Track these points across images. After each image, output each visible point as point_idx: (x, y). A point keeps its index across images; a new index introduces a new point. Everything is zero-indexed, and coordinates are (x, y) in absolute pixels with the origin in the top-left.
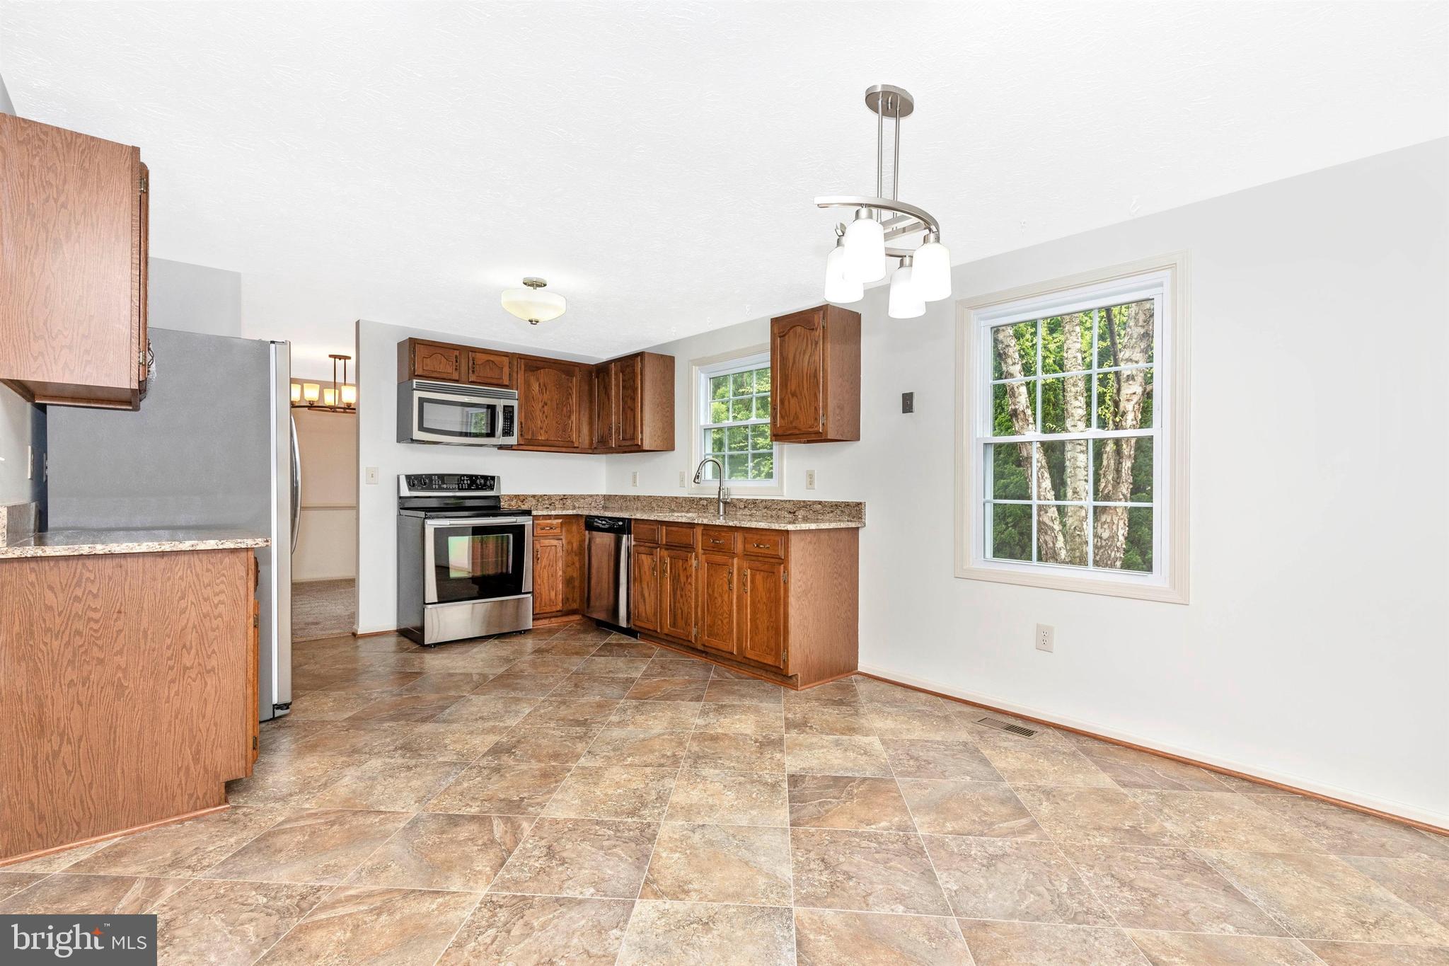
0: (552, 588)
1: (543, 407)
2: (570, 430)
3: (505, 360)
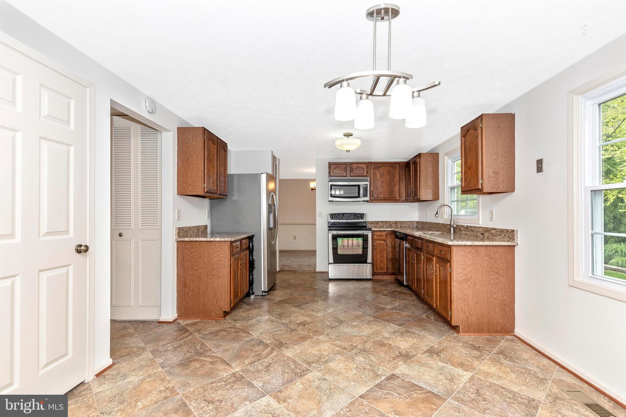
0: (382, 262)
1: (382, 183)
2: (394, 192)
3: (365, 166)
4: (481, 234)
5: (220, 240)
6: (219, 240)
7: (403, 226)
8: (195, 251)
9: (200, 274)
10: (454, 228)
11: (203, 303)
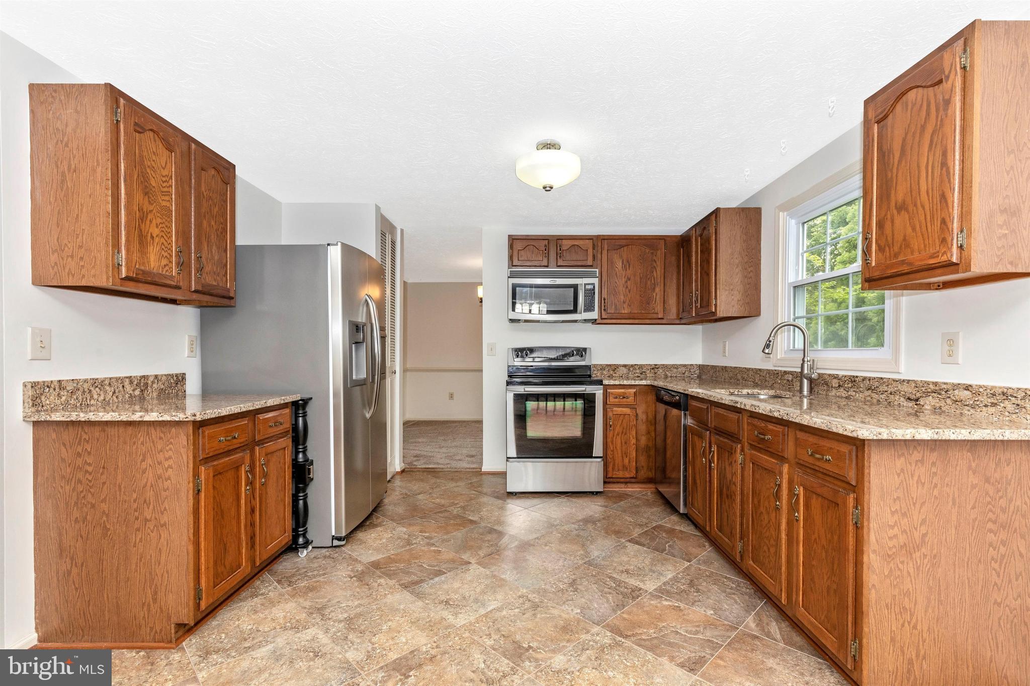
1: (626, 282)
2: (654, 302)
3: (590, 243)
4: (909, 399)
5: (161, 419)
6: (157, 419)
7: (670, 375)
8: (89, 450)
9: (105, 518)
10: (811, 381)
11: (115, 601)
